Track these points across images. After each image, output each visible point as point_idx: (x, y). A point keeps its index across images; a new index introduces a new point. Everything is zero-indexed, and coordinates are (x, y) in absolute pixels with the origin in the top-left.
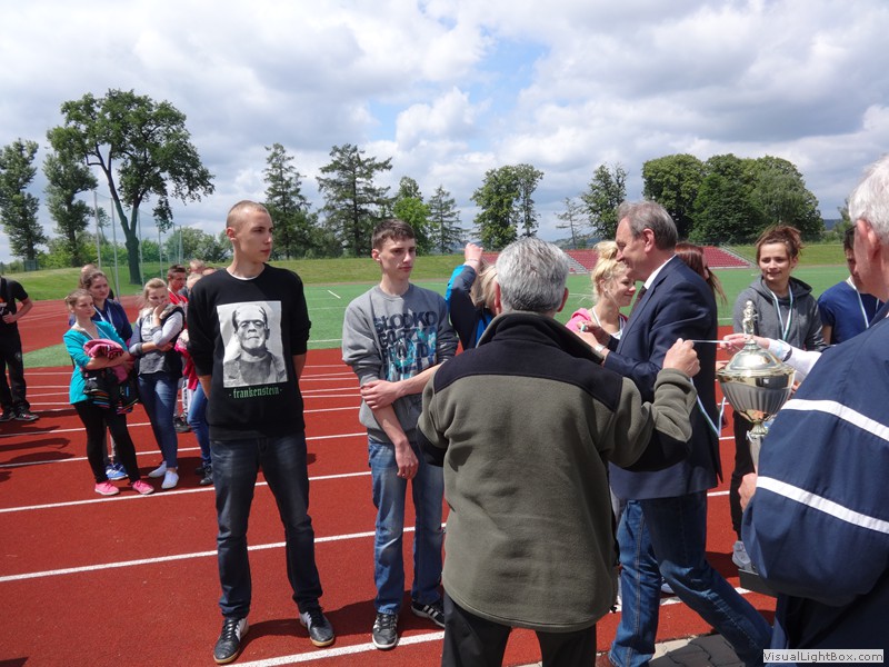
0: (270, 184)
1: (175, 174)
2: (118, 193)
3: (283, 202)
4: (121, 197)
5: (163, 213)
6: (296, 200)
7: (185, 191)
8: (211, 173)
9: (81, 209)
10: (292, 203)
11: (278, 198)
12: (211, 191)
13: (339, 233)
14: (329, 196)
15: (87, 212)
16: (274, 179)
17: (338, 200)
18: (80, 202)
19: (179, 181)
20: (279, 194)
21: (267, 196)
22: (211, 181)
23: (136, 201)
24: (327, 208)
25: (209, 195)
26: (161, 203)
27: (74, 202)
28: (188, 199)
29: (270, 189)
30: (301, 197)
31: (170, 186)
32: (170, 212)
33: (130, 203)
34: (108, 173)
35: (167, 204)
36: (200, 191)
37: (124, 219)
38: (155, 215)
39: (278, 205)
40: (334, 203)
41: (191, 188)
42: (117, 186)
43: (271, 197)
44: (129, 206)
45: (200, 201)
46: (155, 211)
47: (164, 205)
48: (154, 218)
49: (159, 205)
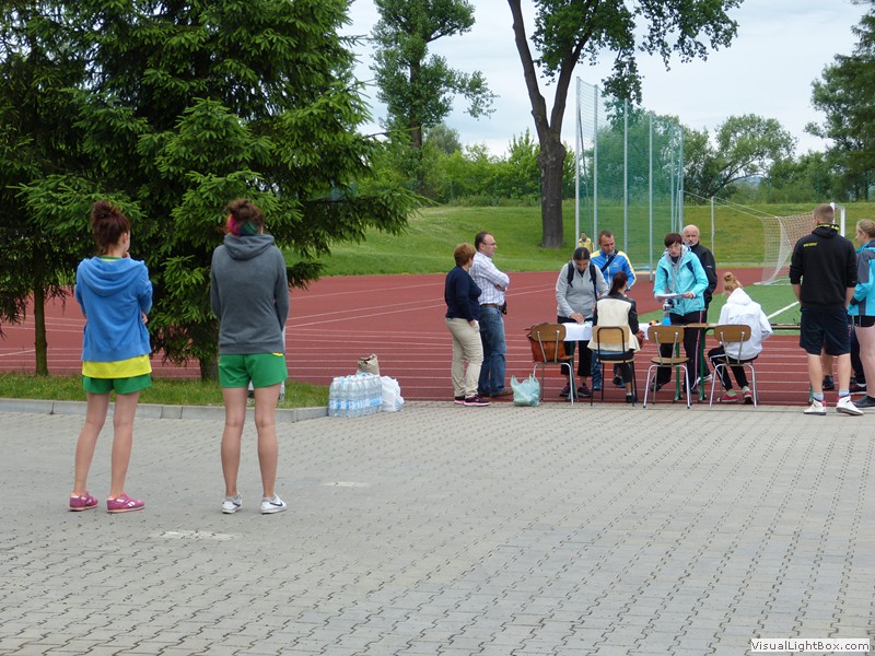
5: (623, 87)
7: (672, 37)
9: (437, 76)
12: (728, 37)
15: (449, 83)
18: (438, 62)
19: (660, 13)
21: (858, 39)
23: (564, 56)
26: (620, 65)
27: (426, 61)
28: (676, 56)
32: (637, 87)
33: (553, 66)
35: (633, 68)
36: (705, 37)
37: (537, 101)
38: (605, 93)
41: (686, 31)
43: (868, 40)
44: (552, 75)
45: (705, 59)
46: (605, 84)
47: (625, 71)
48: (604, 100)
49: (616, 71)
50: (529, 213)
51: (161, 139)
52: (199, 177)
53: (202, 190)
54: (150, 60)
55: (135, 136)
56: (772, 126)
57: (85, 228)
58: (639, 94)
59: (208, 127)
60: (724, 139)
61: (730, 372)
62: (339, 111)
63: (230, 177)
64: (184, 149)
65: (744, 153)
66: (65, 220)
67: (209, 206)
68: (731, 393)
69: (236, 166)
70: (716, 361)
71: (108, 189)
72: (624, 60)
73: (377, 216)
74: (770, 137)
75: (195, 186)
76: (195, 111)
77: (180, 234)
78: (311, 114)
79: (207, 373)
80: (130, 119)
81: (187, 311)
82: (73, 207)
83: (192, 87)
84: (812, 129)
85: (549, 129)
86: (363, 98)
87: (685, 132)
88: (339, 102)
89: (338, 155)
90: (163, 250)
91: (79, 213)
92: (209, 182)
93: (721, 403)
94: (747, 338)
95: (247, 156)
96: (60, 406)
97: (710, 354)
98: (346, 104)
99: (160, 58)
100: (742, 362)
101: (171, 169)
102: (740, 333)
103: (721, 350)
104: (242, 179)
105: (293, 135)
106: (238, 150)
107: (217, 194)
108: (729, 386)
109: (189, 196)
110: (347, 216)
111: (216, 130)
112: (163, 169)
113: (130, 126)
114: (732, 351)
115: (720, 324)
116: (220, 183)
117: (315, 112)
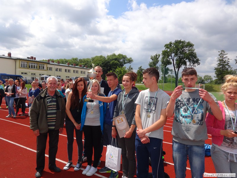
0: (219, 62)
1: (190, 60)
3: (223, 67)
4: (175, 66)
6: (227, 67)
7: (192, 65)
8: (199, 60)
9: (168, 69)
10: (225, 67)
11: (221, 66)
12: (199, 64)
15: (169, 70)
16: (220, 60)
18: (167, 68)
19: (190, 62)
20: (221, 65)
21: (217, 66)
22: (199, 62)
23: (179, 67)
25: (198, 65)
26: (185, 68)
27: (166, 68)
29: (218, 64)
30: (229, 66)
31: (188, 63)
33: (177, 68)
34: (173, 61)
36: (196, 64)
37: (175, 72)
39: (221, 68)
41: (193, 64)
42: (175, 63)
43: (219, 66)
50: (174, 84)
56: (210, 76)
65: (206, 79)
84: (215, 77)
85: (177, 75)
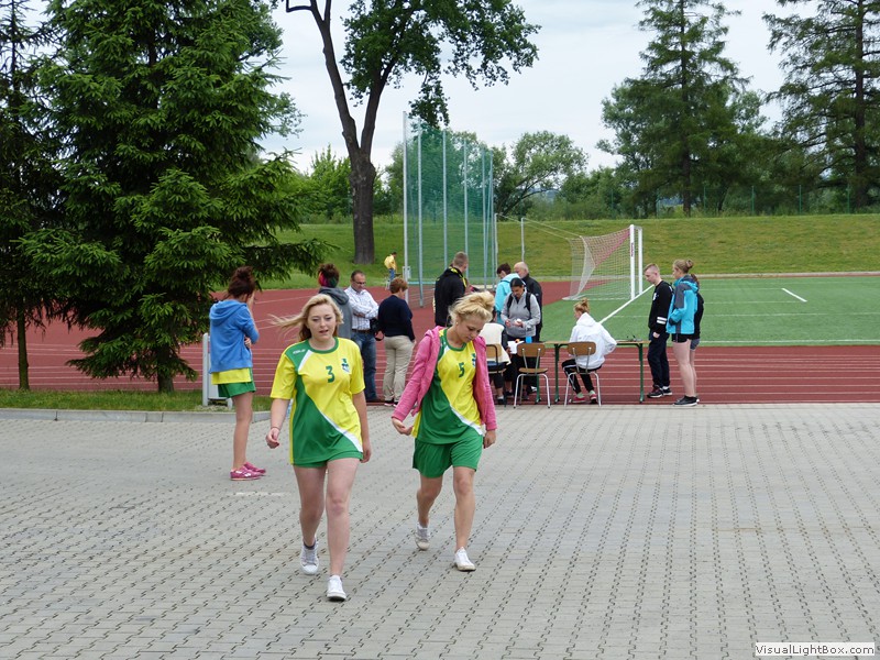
0: (654, 35)
1: (457, 26)
2: (341, 68)
3: (683, 77)
4: (346, 77)
5: (428, 109)
6: (713, 72)
7: (476, 61)
10: (702, 79)
11: (669, 68)
12: (529, 62)
13: (813, 149)
14: (794, 59)
17: (817, 68)
19: (463, 39)
20: (673, 56)
21: (645, 64)
22: (530, 39)
23: (373, 81)
24: (788, 89)
26: (426, 89)
28: (480, 79)
29: (652, 46)
30: (726, 65)
32: (444, 110)
33: (363, 89)
34: (325, 27)
35: (438, 91)
37: (348, 122)
38: (414, 113)
39: (670, 82)
40: (806, 75)
41: (488, 56)
43: (655, 65)
44: (361, 97)
45: (507, 83)
46: (413, 106)
47: (432, 94)
48: (410, 121)
49: (423, 94)
50: (341, 230)
51: (133, 200)
52: (170, 233)
53: (172, 242)
54: (119, 137)
55: (111, 198)
56: (563, 143)
57: (75, 272)
58: (446, 116)
59: (177, 193)
60: (520, 155)
61: (579, 379)
62: (273, 175)
63: (195, 231)
64: (156, 209)
65: (540, 168)
66: (57, 266)
67: (177, 254)
68: (580, 396)
69: (196, 223)
70: (568, 370)
71: (87, 240)
72: (431, 83)
73: (300, 260)
74: (562, 153)
75: (165, 238)
76: (166, 180)
77: (149, 277)
78: (252, 178)
79: (164, 385)
80: (105, 184)
81: (160, 337)
82: (65, 255)
83: (155, 158)
84: (603, 146)
85: (360, 151)
86: (291, 163)
87: (483, 148)
88: (273, 168)
89: (269, 209)
90: (136, 288)
91: (69, 261)
92: (176, 236)
93: (572, 403)
94: (593, 352)
95: (206, 214)
96: (62, 414)
97: (564, 364)
98: (278, 169)
99: (127, 133)
100: (589, 371)
101: (145, 225)
102: (587, 348)
103: (573, 362)
104: (203, 232)
105: (237, 195)
106: (197, 210)
107: (184, 245)
108: (578, 390)
109: (160, 246)
110: (277, 260)
111: (184, 194)
112: (138, 224)
113: (107, 190)
114: (582, 362)
115: (571, 341)
116: (186, 237)
117: (255, 176)
